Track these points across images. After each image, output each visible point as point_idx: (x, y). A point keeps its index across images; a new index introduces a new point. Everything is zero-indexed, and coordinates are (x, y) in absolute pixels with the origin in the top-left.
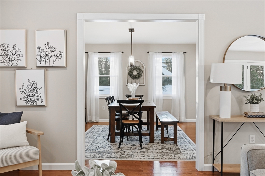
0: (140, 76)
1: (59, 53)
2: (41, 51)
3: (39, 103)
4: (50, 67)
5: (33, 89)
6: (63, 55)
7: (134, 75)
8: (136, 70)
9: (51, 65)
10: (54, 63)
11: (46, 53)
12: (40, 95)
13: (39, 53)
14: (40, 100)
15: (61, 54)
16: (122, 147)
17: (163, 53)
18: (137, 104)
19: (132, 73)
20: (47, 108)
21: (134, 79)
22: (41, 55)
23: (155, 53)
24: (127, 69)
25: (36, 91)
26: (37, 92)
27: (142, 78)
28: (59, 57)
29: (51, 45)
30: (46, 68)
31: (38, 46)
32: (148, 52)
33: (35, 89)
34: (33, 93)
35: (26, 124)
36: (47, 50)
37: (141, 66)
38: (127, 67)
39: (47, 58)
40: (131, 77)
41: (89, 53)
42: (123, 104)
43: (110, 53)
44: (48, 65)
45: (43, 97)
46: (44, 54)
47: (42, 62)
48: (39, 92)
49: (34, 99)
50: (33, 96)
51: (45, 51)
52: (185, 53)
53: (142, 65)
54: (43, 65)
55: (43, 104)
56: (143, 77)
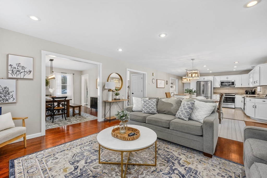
1: (28, 70)
2: (13, 68)
3: (11, 101)
4: (21, 79)
5: (5, 92)
6: (32, 72)
9: (22, 77)
10: (24, 76)
11: (18, 70)
12: (12, 96)
13: (11, 69)
14: (12, 99)
15: (30, 72)
16: (54, 122)
17: (62, 73)
18: (64, 99)
20: (17, 104)
22: (12, 71)
23: (57, 73)
25: (7, 93)
26: (9, 94)
27: (49, 85)
28: (29, 73)
29: (22, 65)
30: (17, 79)
31: (10, 65)
32: (53, 72)
33: (7, 92)
34: (5, 95)
35: (11, 114)
36: (18, 68)
39: (18, 73)
42: (55, 99)
44: (19, 77)
45: (14, 97)
46: (16, 70)
47: (13, 75)
48: (11, 94)
49: (6, 99)
50: (5, 96)
51: (17, 68)
52: (74, 74)
54: (15, 77)
55: (15, 101)
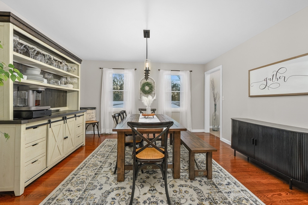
0: (151, 91)
7: (146, 90)
8: (148, 86)
17: (172, 71)
19: (144, 88)
21: (146, 94)
23: (165, 71)
24: (139, 84)
32: (159, 70)
37: (152, 82)
38: (140, 83)
40: (143, 92)
41: (104, 69)
43: (123, 70)
52: (191, 71)
53: (154, 81)
56: (154, 92)
